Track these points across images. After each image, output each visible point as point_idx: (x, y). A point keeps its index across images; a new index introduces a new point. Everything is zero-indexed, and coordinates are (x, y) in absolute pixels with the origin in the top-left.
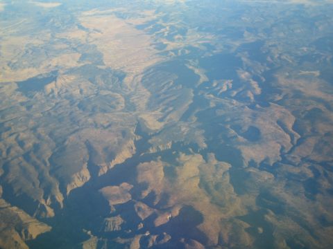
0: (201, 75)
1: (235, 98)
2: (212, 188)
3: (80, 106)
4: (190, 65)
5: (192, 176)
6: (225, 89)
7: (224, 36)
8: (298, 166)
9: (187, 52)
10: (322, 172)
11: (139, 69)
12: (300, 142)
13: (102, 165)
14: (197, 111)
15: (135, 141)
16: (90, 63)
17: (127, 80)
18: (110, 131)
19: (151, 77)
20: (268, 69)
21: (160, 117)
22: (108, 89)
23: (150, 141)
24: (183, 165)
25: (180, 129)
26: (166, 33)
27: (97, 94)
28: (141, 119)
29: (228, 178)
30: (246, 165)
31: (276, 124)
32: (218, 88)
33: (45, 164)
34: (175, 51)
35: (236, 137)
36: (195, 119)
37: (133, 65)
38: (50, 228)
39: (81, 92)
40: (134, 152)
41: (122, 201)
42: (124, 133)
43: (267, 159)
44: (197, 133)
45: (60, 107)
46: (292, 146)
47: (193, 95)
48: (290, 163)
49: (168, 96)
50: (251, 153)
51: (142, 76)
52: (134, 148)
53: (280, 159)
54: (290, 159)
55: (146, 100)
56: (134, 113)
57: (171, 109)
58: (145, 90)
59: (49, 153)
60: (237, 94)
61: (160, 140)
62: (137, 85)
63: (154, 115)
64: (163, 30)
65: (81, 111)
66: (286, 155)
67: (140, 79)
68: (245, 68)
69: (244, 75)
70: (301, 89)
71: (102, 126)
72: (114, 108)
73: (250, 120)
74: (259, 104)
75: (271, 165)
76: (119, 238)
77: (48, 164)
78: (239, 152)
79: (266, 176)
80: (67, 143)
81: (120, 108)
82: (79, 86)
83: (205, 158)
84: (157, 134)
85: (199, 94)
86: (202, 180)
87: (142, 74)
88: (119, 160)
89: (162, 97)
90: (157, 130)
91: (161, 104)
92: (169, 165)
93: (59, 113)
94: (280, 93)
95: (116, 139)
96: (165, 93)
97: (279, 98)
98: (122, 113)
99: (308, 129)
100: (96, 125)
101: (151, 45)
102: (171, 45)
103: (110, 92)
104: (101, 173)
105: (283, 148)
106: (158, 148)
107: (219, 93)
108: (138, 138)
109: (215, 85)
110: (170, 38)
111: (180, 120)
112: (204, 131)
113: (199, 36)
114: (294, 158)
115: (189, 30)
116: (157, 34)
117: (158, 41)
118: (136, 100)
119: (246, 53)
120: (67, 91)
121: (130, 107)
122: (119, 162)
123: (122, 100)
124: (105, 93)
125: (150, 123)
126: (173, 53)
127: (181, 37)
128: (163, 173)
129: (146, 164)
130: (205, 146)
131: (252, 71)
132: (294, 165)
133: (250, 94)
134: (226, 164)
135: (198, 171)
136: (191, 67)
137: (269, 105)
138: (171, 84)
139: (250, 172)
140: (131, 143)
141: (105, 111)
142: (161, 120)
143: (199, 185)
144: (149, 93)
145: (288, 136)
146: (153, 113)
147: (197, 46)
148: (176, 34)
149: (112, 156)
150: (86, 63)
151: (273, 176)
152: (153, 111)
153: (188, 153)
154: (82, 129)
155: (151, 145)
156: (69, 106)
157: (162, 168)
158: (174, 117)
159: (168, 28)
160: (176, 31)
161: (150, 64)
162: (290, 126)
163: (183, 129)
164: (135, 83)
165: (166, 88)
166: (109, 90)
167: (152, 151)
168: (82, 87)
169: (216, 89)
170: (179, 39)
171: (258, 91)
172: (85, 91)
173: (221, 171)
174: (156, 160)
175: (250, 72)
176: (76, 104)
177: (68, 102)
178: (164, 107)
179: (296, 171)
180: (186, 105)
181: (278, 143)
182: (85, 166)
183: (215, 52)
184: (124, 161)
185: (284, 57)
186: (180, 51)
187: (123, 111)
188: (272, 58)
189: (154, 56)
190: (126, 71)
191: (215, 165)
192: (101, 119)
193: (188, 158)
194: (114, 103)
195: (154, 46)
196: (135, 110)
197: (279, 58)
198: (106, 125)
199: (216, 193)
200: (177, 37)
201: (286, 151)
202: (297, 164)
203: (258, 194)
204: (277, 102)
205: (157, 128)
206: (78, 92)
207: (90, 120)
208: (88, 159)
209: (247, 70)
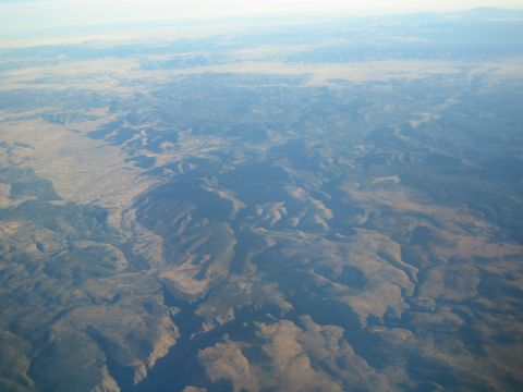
0: (232, 199)
1: (299, 228)
2: (334, 367)
3: (49, 271)
4: (206, 185)
5: (293, 355)
6: (278, 216)
7: (238, 138)
8: (436, 311)
9: (192, 167)
10: (472, 314)
11: (126, 198)
12: (422, 276)
13: (135, 364)
14: (251, 254)
15: (171, 316)
16: (34, 198)
17: (113, 220)
18: (122, 306)
19: (151, 209)
20: (327, 180)
21: (196, 272)
22: (83, 237)
23: (197, 312)
24: (271, 341)
25: (237, 287)
26: (144, 140)
27: (70, 248)
28: (165, 279)
29: (348, 348)
30: (364, 324)
31: (378, 258)
32: (268, 216)
33: (25, 384)
34: (172, 166)
35: (329, 285)
36: (253, 268)
37: (111, 194)
39: (40, 247)
40: (178, 335)
42: (148, 306)
43: (390, 310)
44: (268, 288)
45: (10, 277)
46: (414, 285)
47: (232, 232)
48: (424, 310)
49: (193, 237)
50: (363, 305)
51: (134, 211)
52: (176, 328)
53: (408, 307)
54: (420, 304)
55: (160, 250)
56: (149, 273)
57: (208, 257)
58: (151, 233)
59: (25, 363)
60: (301, 221)
61: (213, 309)
62: (133, 226)
63: (184, 271)
64: (136, 137)
65: (55, 280)
66: (413, 300)
67: (133, 217)
68: (294, 183)
69: (298, 193)
70: (387, 203)
71: (105, 300)
72: (113, 267)
73: (339, 258)
74: (340, 232)
75: (399, 316)
77: (31, 383)
78: (348, 308)
79: (403, 335)
80: (52, 337)
81: (121, 268)
82: (33, 237)
83: (298, 323)
84: (203, 299)
85: (241, 228)
86: (312, 358)
87: (133, 207)
88: (161, 350)
89: (184, 241)
90: (201, 294)
91: (188, 253)
92: (248, 345)
93: (15, 287)
94: (362, 212)
95: (139, 319)
96: (185, 234)
97: (364, 220)
98: (128, 275)
99: (424, 257)
100: (94, 301)
101: (127, 161)
102: (162, 159)
103: (91, 243)
104: (138, 379)
105: (404, 292)
106: (216, 322)
107: (272, 224)
108: (175, 311)
109: (260, 212)
110: (153, 147)
111: (230, 273)
112: (276, 284)
113: (198, 141)
114: (425, 301)
115: (180, 133)
116: (130, 144)
117: (136, 155)
118: (141, 251)
119: (285, 160)
120: (13, 249)
121: (139, 263)
122: (161, 355)
123: (119, 253)
124: (85, 244)
125: (182, 284)
126: (169, 170)
127: (171, 145)
128: (245, 360)
129: (209, 350)
130: (289, 306)
131: (307, 186)
132: (429, 311)
133: (319, 220)
134: (335, 327)
135: (298, 346)
136: (210, 190)
137: (355, 233)
138: (189, 218)
139: (377, 333)
140: (166, 320)
141: (97, 275)
142: (200, 277)
143: (313, 367)
144: (158, 237)
145: (402, 272)
146: (181, 268)
147: (202, 156)
148: (162, 141)
149: (146, 348)
150: (27, 198)
151: (411, 333)
152: (179, 264)
153: (269, 322)
154: (71, 309)
155: (202, 320)
156: (27, 274)
157: (239, 351)
158: (218, 269)
159: (143, 133)
160: (160, 137)
161: (139, 190)
162: (398, 257)
163: (243, 286)
164: (128, 224)
165: (183, 226)
166: (89, 239)
167: (207, 328)
168: (38, 239)
169: (265, 218)
170: (169, 148)
171: (329, 213)
172: (47, 246)
173: (334, 340)
174: (223, 342)
175: (303, 187)
176: (41, 267)
177: (22, 267)
178: (194, 256)
179: (437, 319)
180: (231, 248)
181: (393, 283)
182: (105, 371)
183: (236, 162)
184: (167, 351)
185: (341, 161)
186: (180, 166)
187: (126, 270)
188: (326, 164)
189: (141, 178)
190: (102, 204)
191: (321, 332)
192: (93, 286)
193: (273, 329)
194: (107, 259)
195: (133, 162)
196: (148, 268)
197: (335, 162)
198: (111, 297)
199: (344, 373)
200: (164, 145)
201: (411, 294)
202: (433, 309)
203: (405, 363)
204: (362, 226)
205: (200, 290)
206: (33, 248)
207: (78, 293)
208: (105, 359)
209: (299, 186)
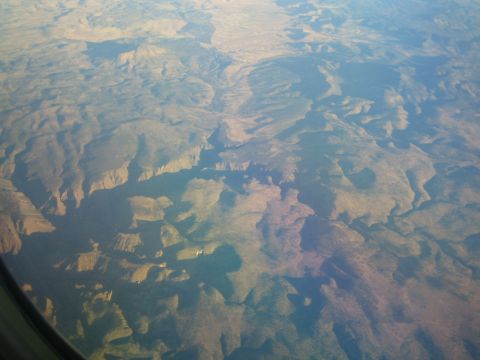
0: (333, 86)
3: (154, 90)
4: (325, 68)
5: (253, 210)
6: (358, 110)
7: (395, 39)
9: (330, 49)
10: (434, 252)
11: (253, 59)
12: (425, 205)
13: (148, 168)
14: (304, 131)
15: (203, 150)
16: (193, 37)
17: (230, 70)
18: (177, 130)
19: (264, 73)
20: (433, 97)
21: (251, 127)
22: (199, 76)
23: (221, 155)
24: (248, 194)
25: (269, 149)
26: (314, 18)
27: (182, 80)
28: (225, 123)
29: (301, 225)
31: (404, 175)
32: (348, 108)
34: (314, 45)
35: (340, 177)
37: (248, 51)
38: (54, 228)
40: (196, 164)
41: (150, 218)
43: (367, 217)
44: (291, 159)
45: (129, 85)
46: (411, 208)
48: (396, 230)
49: (273, 102)
50: (349, 202)
51: (253, 68)
52: (198, 158)
53: (386, 221)
54: (399, 224)
56: (218, 115)
57: (270, 120)
58: (249, 88)
59: (88, 139)
60: (372, 122)
61: (235, 157)
62: (241, 79)
63: (244, 123)
64: (311, 13)
65: (152, 97)
66: (396, 218)
67: (248, 73)
68: (400, 90)
69: (393, 98)
70: (467, 136)
71: (171, 121)
72: (196, 101)
73: (370, 160)
75: (369, 225)
76: (125, 260)
77: (82, 152)
78: (333, 197)
79: (354, 238)
80: (115, 131)
81: (204, 104)
82: (165, 63)
83: (284, 194)
84: (235, 147)
85: (319, 109)
86: (264, 219)
87: (254, 66)
88: (172, 168)
89: (266, 102)
90: (239, 143)
91: (259, 112)
92: (230, 190)
93: (123, 92)
95: (179, 142)
96: (272, 98)
97: (427, 140)
99: (447, 192)
100: (162, 119)
101: (286, 30)
103: (200, 81)
104: (142, 178)
105: (397, 207)
106: (228, 167)
108: (210, 147)
109: (346, 102)
112: (300, 159)
113: (359, 32)
114: (405, 224)
115: (349, 21)
116: (301, 17)
117: (297, 27)
118: (229, 98)
119: (414, 69)
120: (146, 67)
121: (218, 105)
122: (172, 171)
123: (213, 94)
124: (192, 80)
125: (233, 132)
126: (309, 47)
127: (333, 27)
129: (202, 181)
130: (292, 178)
131: (409, 97)
132: (400, 233)
134: (308, 208)
135: (265, 207)
136: (324, 72)
137: (408, 147)
138: (287, 87)
139: (333, 227)
140: (197, 151)
141: (181, 102)
142: (249, 131)
143: (258, 225)
144: (251, 93)
145: (412, 195)
146: (244, 120)
147: (348, 45)
148: (327, 22)
149: (164, 161)
150: (188, 35)
151: (363, 239)
152: (246, 117)
153: (264, 181)
154: (143, 119)
155: (220, 160)
156: (140, 87)
158: (269, 131)
159: (320, 12)
160: (330, 19)
161: (271, 55)
163: (273, 149)
164: (240, 76)
165: (277, 91)
166: (201, 78)
167: (218, 167)
168: (167, 66)
169: (344, 108)
170: (329, 30)
171: (403, 124)
173: (296, 215)
174: (217, 180)
175: (405, 97)
176: (152, 85)
177: (142, 80)
178: (261, 116)
179: (398, 241)
180: (294, 120)
181: (393, 198)
182: (127, 164)
183: (369, 58)
184: (177, 170)
185: (465, 87)
186: (320, 46)
187: (205, 108)
188: (447, 84)
189: (282, 46)
190: (234, 57)
191: (292, 206)
192: (173, 112)
193: (260, 188)
194: (199, 95)
195: (288, 32)
196: (221, 111)
197: (458, 86)
198: (176, 120)
200: (326, 26)
201: (399, 213)
202: (405, 233)
203: (329, 256)
204: (421, 146)
205: (239, 140)
206: (160, 70)
207: (158, 110)
208: (133, 157)
